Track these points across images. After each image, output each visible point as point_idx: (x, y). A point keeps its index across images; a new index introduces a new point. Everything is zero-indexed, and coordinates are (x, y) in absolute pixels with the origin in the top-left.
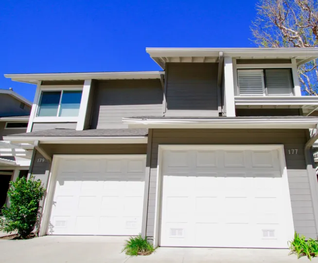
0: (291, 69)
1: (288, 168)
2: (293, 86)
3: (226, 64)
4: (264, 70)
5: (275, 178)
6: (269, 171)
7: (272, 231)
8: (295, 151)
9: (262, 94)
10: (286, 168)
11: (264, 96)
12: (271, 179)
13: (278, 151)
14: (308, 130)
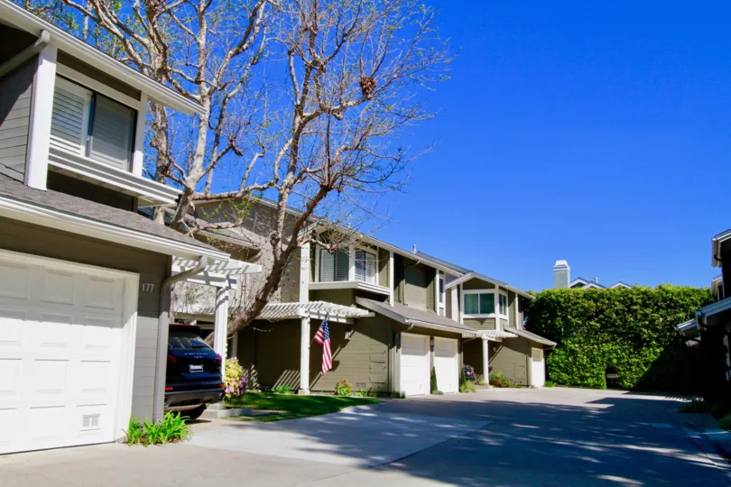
0: (135, 113)
1: (139, 314)
2: (133, 151)
3: (44, 61)
4: (95, 95)
5: (114, 329)
6: (106, 317)
7: (95, 417)
8: (151, 286)
9: (79, 144)
10: (136, 313)
11: (81, 153)
12: (108, 329)
13: (124, 281)
14: (171, 257)
